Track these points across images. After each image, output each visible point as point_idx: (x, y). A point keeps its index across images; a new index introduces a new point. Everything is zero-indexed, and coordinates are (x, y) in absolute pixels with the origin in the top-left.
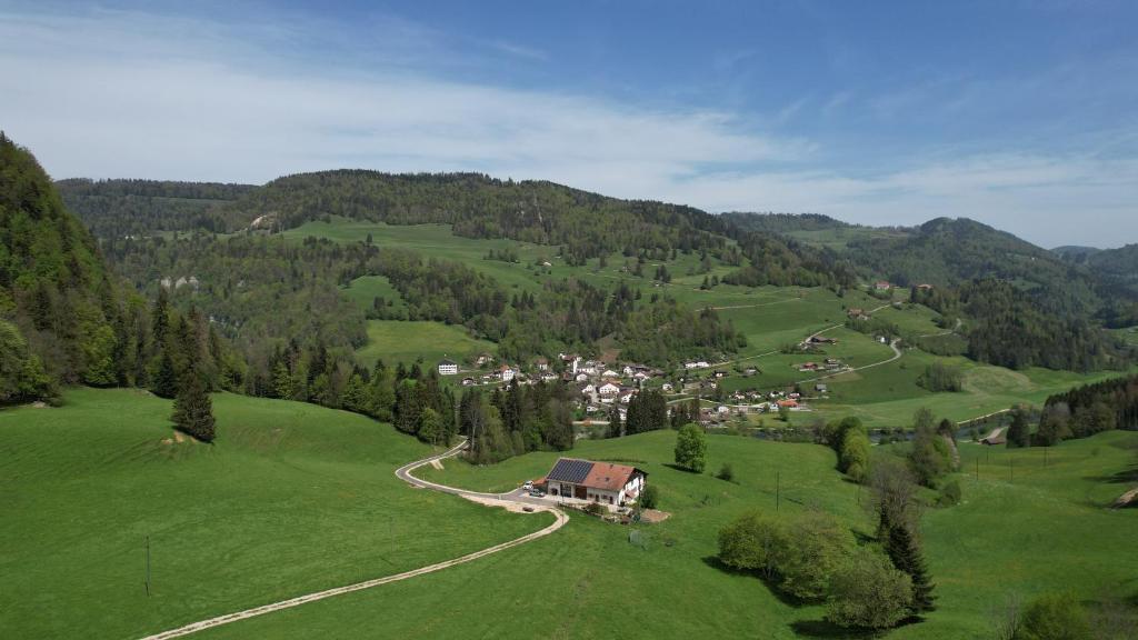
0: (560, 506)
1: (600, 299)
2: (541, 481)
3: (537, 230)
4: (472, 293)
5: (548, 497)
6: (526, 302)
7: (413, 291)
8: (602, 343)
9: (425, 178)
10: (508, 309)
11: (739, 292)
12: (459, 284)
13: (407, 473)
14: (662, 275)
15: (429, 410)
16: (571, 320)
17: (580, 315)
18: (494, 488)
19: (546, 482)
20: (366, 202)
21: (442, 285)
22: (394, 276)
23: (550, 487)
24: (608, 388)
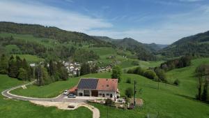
0: (89, 102)
1: (68, 49)
2: (73, 90)
3: (53, 36)
4: (38, 48)
5: (78, 98)
6: (51, 50)
7: (23, 47)
8: (69, 58)
9: (27, 25)
10: (47, 51)
11: (96, 48)
12: (35, 46)
13: (8, 92)
14: (80, 45)
15: (21, 69)
16: (62, 53)
17: (64, 52)
18: (48, 95)
19: (76, 90)
20: (12, 29)
21: (31, 46)
22: (18, 44)
23: (79, 92)
24: (72, 67)
